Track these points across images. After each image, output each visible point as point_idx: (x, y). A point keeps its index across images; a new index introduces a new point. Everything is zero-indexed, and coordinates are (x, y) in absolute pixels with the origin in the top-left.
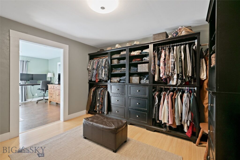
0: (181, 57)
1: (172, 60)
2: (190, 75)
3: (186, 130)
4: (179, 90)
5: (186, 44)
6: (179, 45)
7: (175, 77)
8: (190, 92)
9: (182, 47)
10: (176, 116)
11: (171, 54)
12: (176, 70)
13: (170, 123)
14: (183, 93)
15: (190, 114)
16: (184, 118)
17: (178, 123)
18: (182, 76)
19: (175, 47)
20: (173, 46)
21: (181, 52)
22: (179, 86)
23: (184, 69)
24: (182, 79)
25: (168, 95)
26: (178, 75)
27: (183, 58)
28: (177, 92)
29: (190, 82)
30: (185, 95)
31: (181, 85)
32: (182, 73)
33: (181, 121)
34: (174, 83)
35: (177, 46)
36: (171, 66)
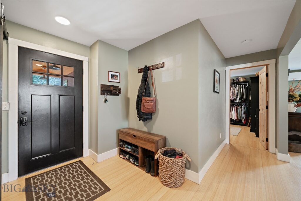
0: (241, 90)
1: (236, 92)
2: (245, 98)
3: (243, 121)
4: (240, 105)
5: (243, 84)
6: (239, 85)
7: (238, 99)
8: (245, 105)
9: (241, 86)
10: (239, 116)
11: (236, 89)
12: (238, 96)
13: (236, 118)
14: (242, 106)
15: (245, 114)
16: (242, 116)
17: (239, 118)
18: (241, 99)
19: (238, 86)
20: (237, 85)
21: (240, 88)
22: (240, 103)
23: (242, 95)
24: (241, 100)
25: (235, 107)
26: (239, 98)
27: (242, 91)
28: (239, 106)
29: (245, 101)
30: (243, 107)
31: (241, 103)
32: (241, 97)
33: (241, 118)
34: (238, 101)
35: (238, 85)
36: (236, 94)
